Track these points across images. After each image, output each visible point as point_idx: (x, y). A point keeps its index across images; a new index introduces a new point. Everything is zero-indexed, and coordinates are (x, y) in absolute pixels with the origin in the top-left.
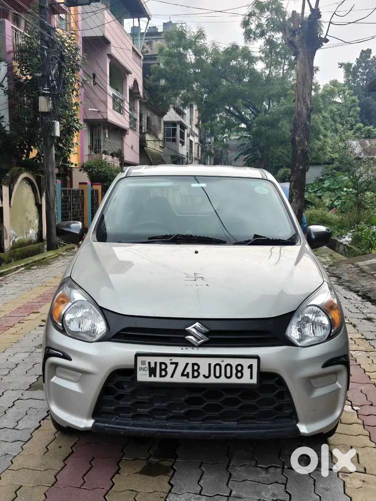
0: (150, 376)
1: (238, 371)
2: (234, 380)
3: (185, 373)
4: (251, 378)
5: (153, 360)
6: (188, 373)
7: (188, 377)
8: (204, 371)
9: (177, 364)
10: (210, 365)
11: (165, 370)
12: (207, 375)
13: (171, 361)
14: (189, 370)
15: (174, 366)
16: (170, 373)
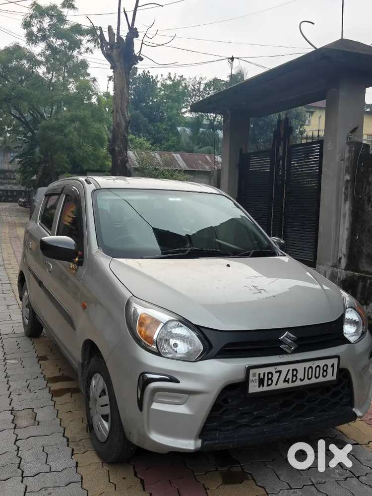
0: (259, 387)
1: (324, 371)
2: (321, 379)
3: (287, 379)
4: (333, 375)
5: (261, 371)
6: (289, 379)
7: (288, 383)
8: (300, 375)
9: (280, 372)
10: (305, 368)
11: (271, 379)
12: (302, 378)
13: (276, 370)
14: (290, 376)
15: (278, 374)
16: (274, 382)
